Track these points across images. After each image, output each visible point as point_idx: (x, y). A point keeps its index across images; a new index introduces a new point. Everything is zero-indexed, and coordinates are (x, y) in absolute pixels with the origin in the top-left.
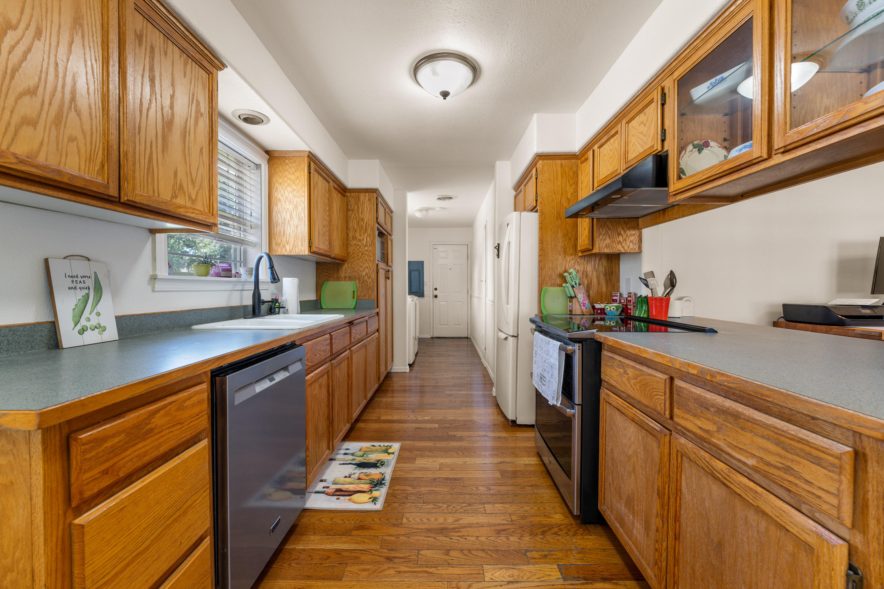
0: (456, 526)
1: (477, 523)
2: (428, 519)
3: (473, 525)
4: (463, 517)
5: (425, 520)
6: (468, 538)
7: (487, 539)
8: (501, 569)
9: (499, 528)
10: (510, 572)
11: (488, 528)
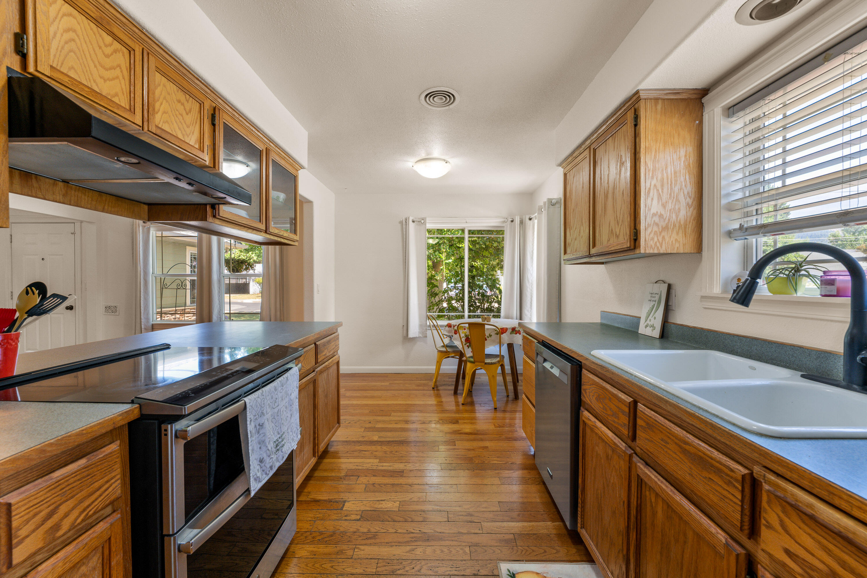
0: (413, 544)
1: (392, 546)
2: (442, 551)
3: (396, 544)
4: (405, 554)
5: (445, 550)
6: (405, 531)
7: (388, 530)
8: (386, 508)
9: (373, 541)
10: (380, 506)
11: (383, 541)
